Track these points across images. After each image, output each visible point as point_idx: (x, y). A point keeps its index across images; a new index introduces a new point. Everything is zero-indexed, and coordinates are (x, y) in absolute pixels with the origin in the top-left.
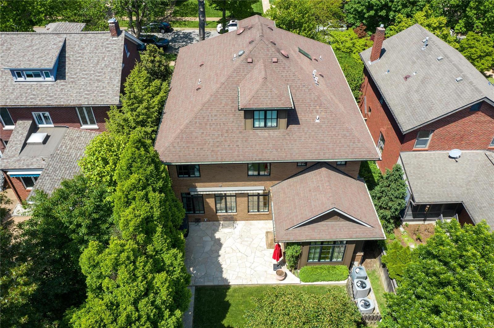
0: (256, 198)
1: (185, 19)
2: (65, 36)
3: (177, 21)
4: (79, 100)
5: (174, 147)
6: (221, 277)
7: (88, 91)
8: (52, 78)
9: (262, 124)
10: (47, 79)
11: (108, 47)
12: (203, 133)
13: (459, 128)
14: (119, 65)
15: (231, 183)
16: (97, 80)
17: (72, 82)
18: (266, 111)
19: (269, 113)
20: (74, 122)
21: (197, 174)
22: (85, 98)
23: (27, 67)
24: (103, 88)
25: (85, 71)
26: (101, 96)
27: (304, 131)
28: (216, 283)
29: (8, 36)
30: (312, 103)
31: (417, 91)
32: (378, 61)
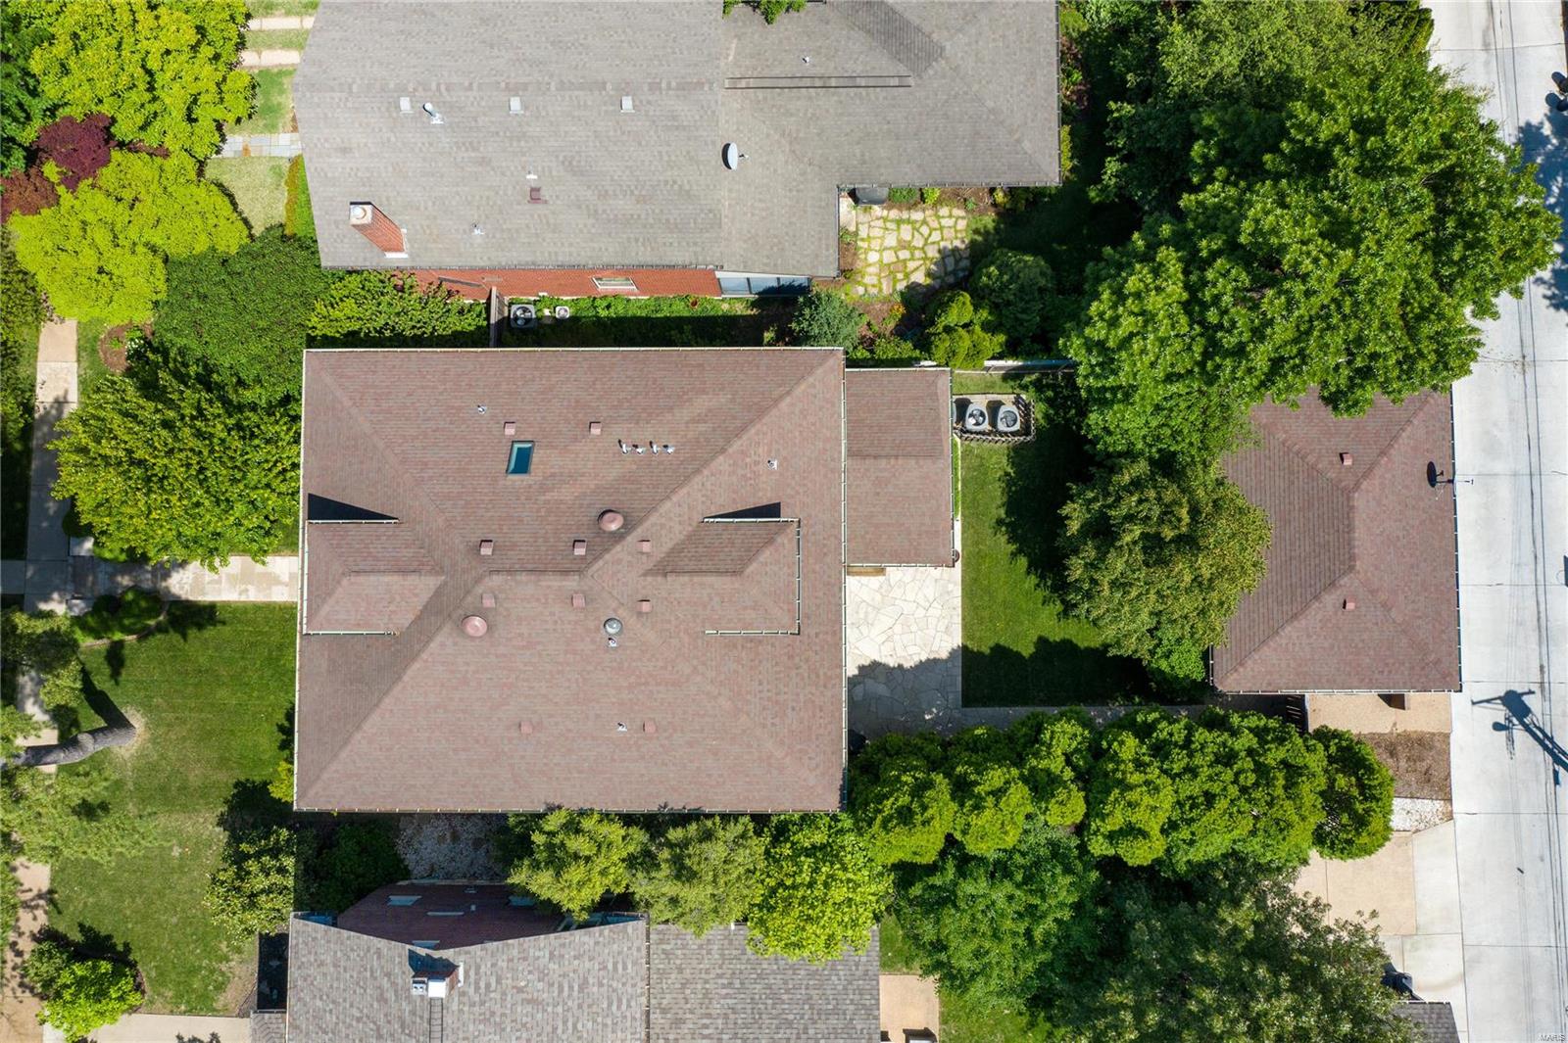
4: (634, 1019)
6: (946, 661)
7: (610, 1005)
11: (488, 986)
16: (581, 989)
22: (629, 1006)
24: (605, 968)
25: (555, 1029)
26: (625, 968)
27: (792, 497)
28: (959, 671)
30: (740, 472)
32: (405, 234)
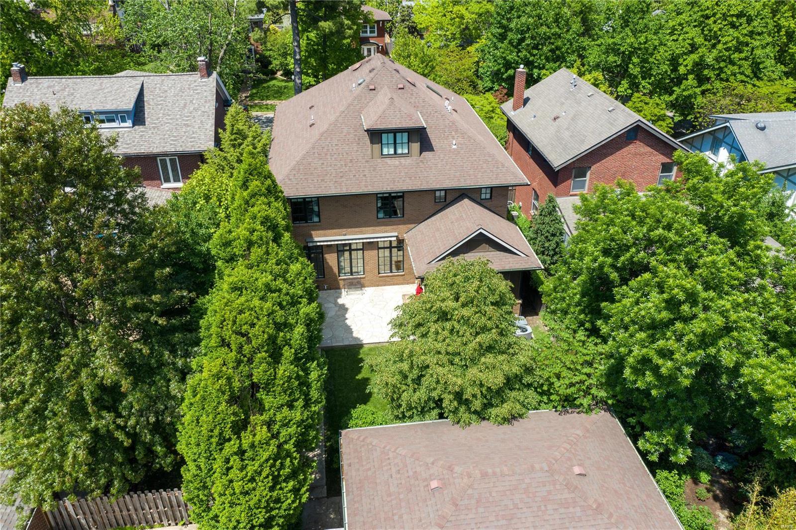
0: (387, 252)
1: (265, 102)
2: (142, 78)
3: (256, 105)
4: (164, 147)
5: (290, 179)
7: (175, 137)
8: (129, 123)
9: (392, 151)
10: (123, 125)
11: (196, 90)
12: (323, 164)
13: (617, 164)
15: (357, 229)
16: (185, 124)
17: (154, 128)
18: (395, 132)
19: (399, 135)
20: (153, 179)
21: (316, 219)
22: (171, 144)
23: (100, 108)
24: (193, 133)
25: (169, 116)
26: (191, 142)
27: (439, 158)
28: (346, 343)
29: (69, 80)
30: (447, 130)
31: (567, 129)
32: (521, 110)
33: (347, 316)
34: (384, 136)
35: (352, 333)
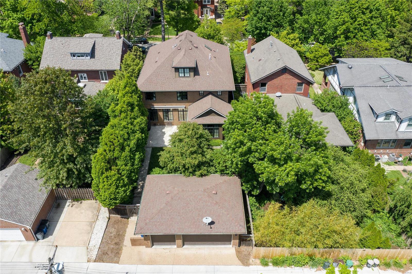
0: (182, 112)
2: (95, 39)
3: (151, 38)
4: (101, 67)
5: (144, 84)
7: (105, 63)
8: (89, 58)
9: (183, 75)
10: (87, 58)
11: (115, 44)
13: (278, 82)
14: (120, 53)
15: (170, 104)
16: (110, 59)
17: (98, 59)
18: (184, 68)
19: (185, 69)
20: (97, 79)
21: (154, 99)
22: (104, 66)
23: (79, 52)
24: (112, 62)
25: (104, 55)
26: (111, 66)
29: (68, 39)
30: (206, 67)
31: (262, 65)
32: (250, 54)
33: (164, 136)
34: (180, 70)
35: (164, 143)
